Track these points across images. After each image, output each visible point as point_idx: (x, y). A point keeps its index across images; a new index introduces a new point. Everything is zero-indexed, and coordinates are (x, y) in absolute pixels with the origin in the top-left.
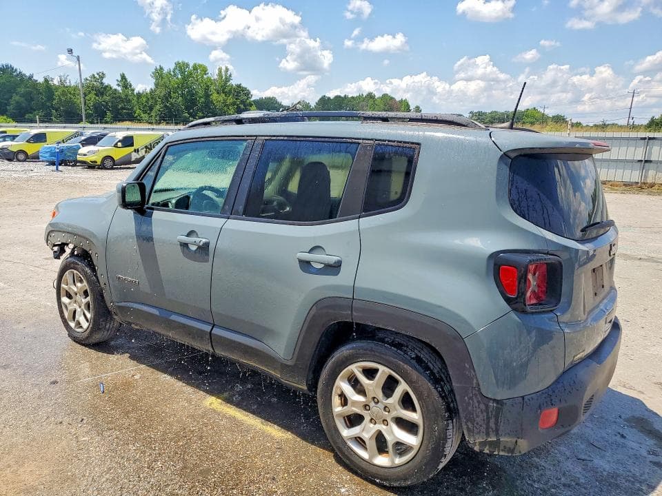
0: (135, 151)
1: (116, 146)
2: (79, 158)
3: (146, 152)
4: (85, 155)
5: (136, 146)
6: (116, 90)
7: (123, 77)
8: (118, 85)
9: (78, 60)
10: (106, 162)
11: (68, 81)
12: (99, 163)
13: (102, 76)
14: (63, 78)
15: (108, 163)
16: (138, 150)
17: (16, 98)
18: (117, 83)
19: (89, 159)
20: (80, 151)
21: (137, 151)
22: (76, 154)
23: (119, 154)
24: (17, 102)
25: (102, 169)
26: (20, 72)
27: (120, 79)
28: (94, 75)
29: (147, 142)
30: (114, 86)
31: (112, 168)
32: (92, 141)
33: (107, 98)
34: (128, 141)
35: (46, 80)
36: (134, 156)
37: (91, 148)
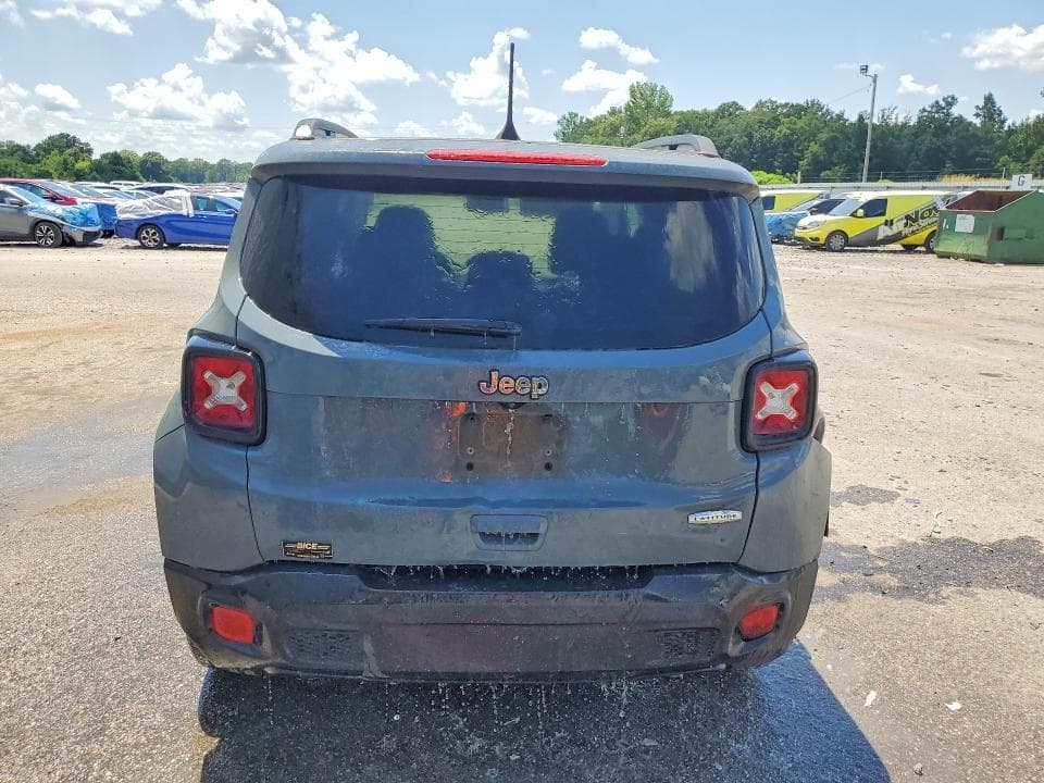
0: (886, 223)
1: (853, 215)
2: (798, 233)
3: (906, 225)
4: (804, 228)
5: (888, 217)
6: (970, 123)
7: (989, 100)
8: (977, 115)
9: (875, 81)
10: (833, 240)
11: (894, 116)
12: (822, 241)
13: (951, 101)
14: (887, 113)
15: (837, 242)
16: (892, 221)
17: (814, 148)
18: (975, 111)
19: (807, 234)
20: (803, 222)
21: (889, 223)
22: (795, 226)
23: (856, 228)
24: (814, 155)
25: (825, 250)
26: (827, 110)
27: (981, 104)
28: (937, 102)
29: (910, 209)
30: (970, 117)
31: (842, 251)
32: (826, 207)
33: (951, 138)
34: (875, 208)
35: (861, 118)
36: (884, 232)
37: (821, 217)
